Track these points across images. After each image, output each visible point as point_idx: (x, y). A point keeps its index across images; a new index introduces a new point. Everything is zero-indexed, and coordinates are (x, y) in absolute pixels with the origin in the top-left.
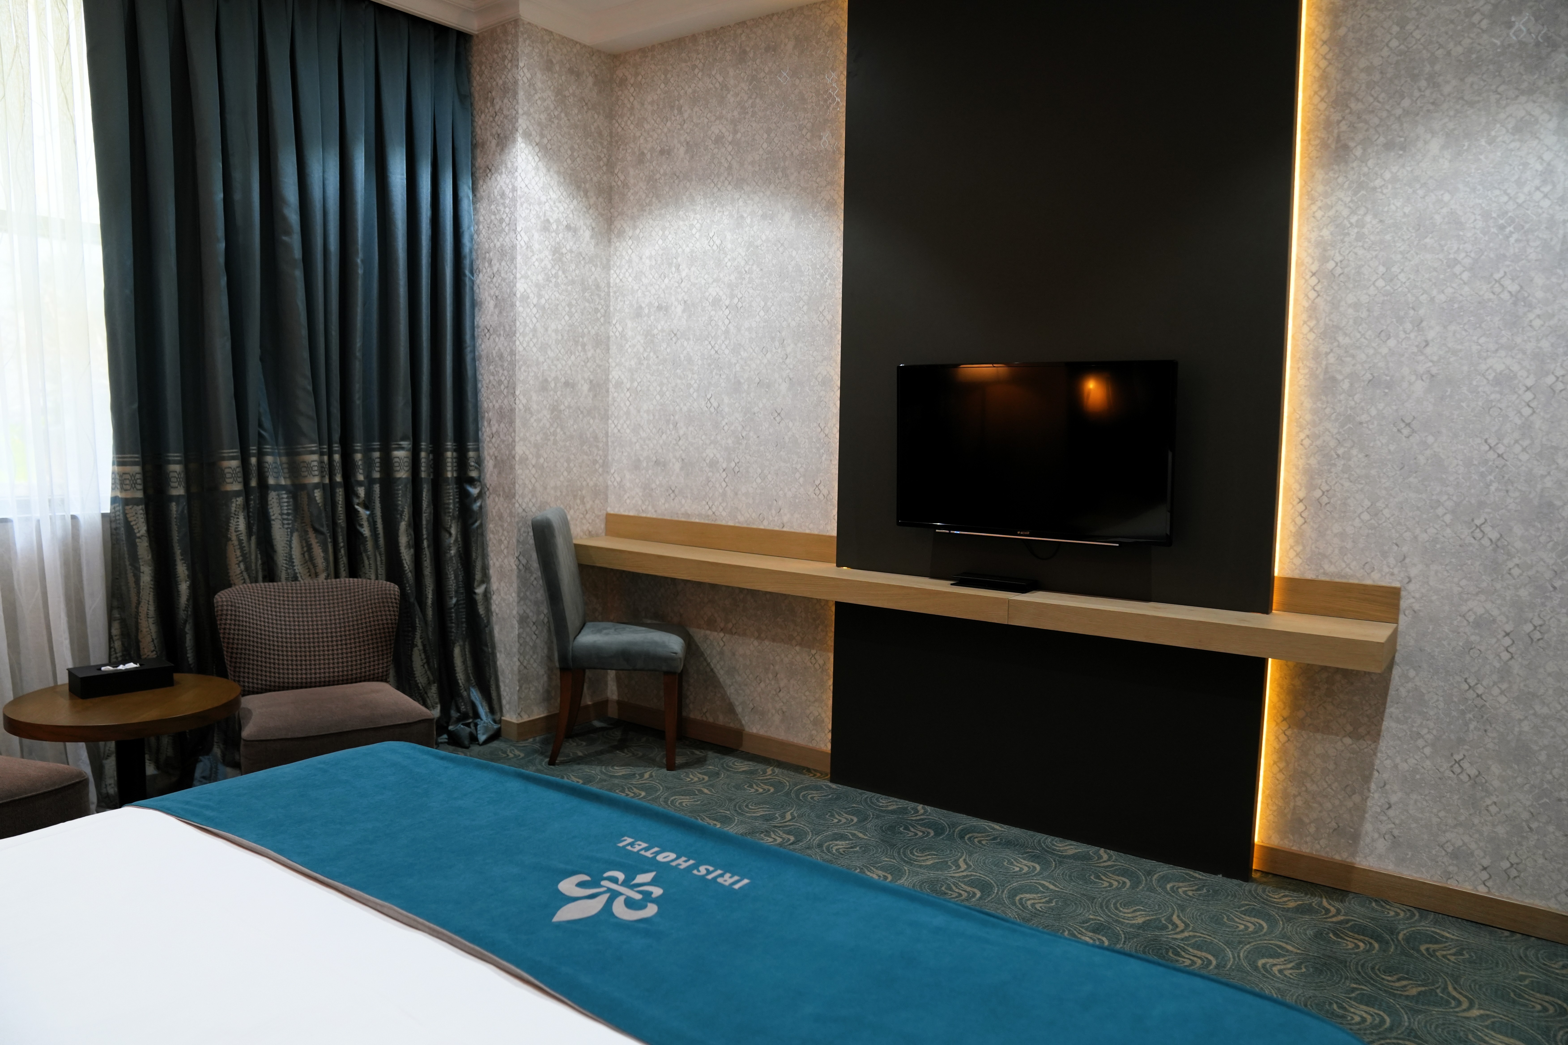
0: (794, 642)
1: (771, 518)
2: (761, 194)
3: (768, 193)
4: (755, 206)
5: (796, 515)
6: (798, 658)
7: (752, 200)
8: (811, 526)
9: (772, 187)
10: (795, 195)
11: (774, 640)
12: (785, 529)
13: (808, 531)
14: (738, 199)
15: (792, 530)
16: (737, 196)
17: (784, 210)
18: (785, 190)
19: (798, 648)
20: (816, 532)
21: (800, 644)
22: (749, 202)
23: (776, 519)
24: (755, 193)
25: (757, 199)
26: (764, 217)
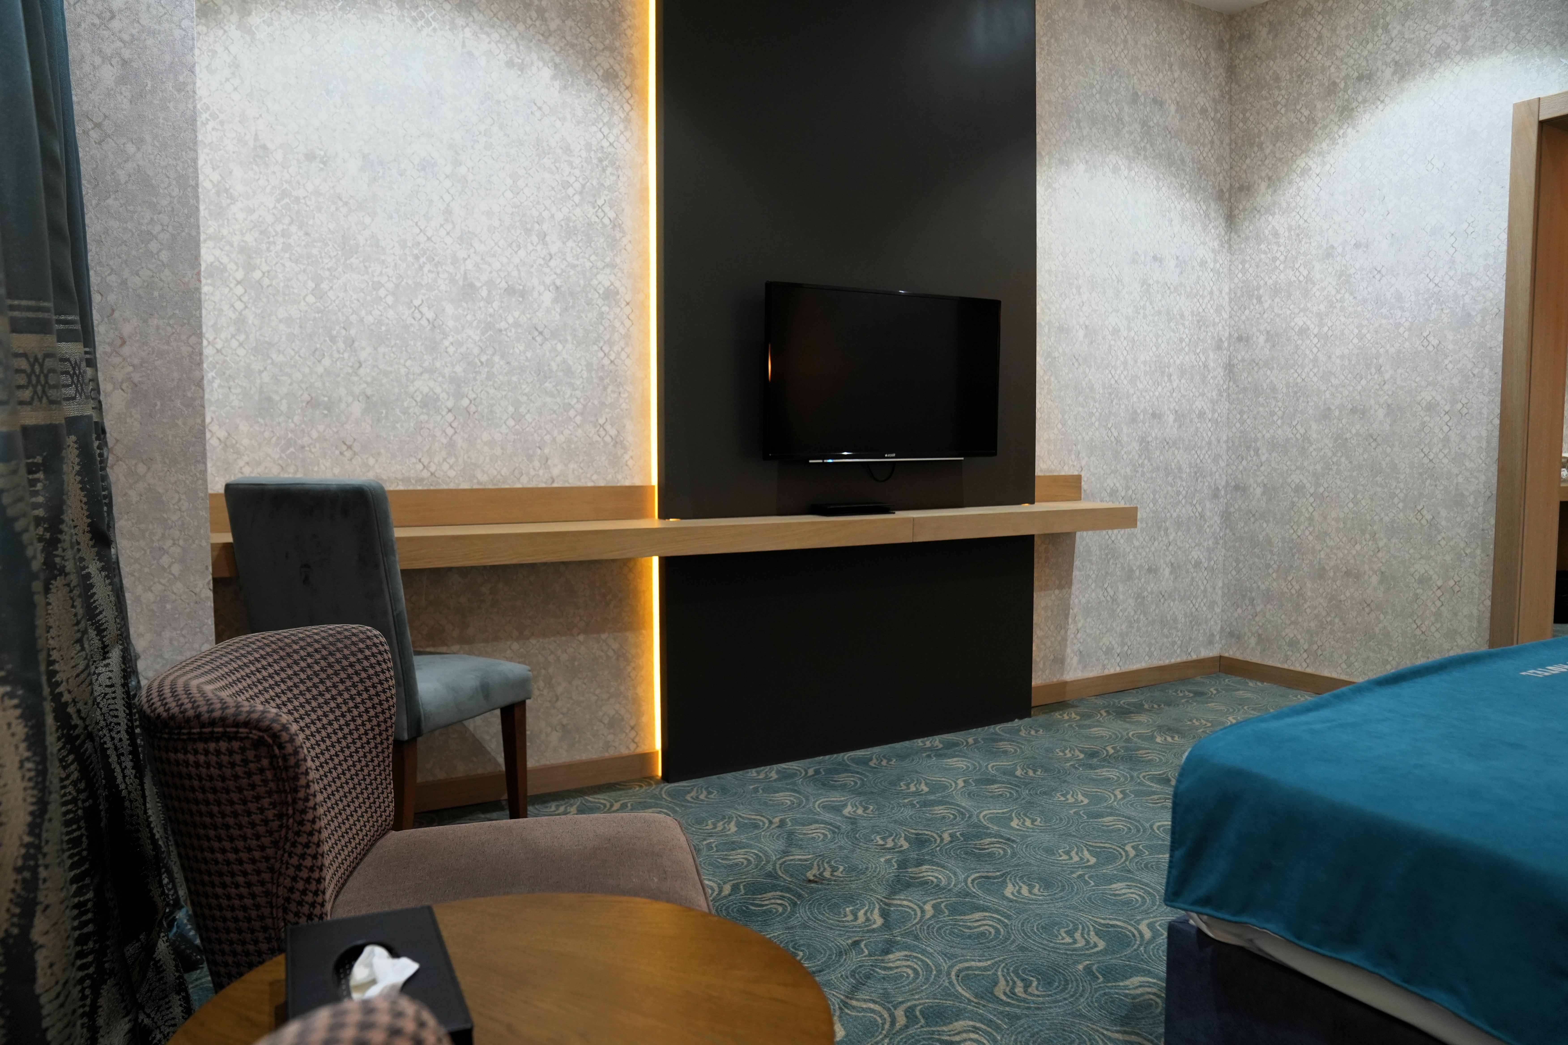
0: (575, 631)
1: (532, 473)
2: (504, 32)
3: (515, 34)
4: (493, 45)
5: (572, 466)
6: (583, 649)
7: (488, 35)
8: (595, 477)
9: (521, 27)
10: (557, 49)
11: (544, 635)
12: (555, 485)
13: (590, 484)
14: (463, 28)
15: (567, 485)
16: (460, 21)
17: (541, 64)
18: (541, 38)
19: (581, 637)
20: (602, 483)
21: (585, 631)
22: (483, 36)
23: (541, 472)
24: (493, 27)
25: (495, 36)
26: (510, 64)
